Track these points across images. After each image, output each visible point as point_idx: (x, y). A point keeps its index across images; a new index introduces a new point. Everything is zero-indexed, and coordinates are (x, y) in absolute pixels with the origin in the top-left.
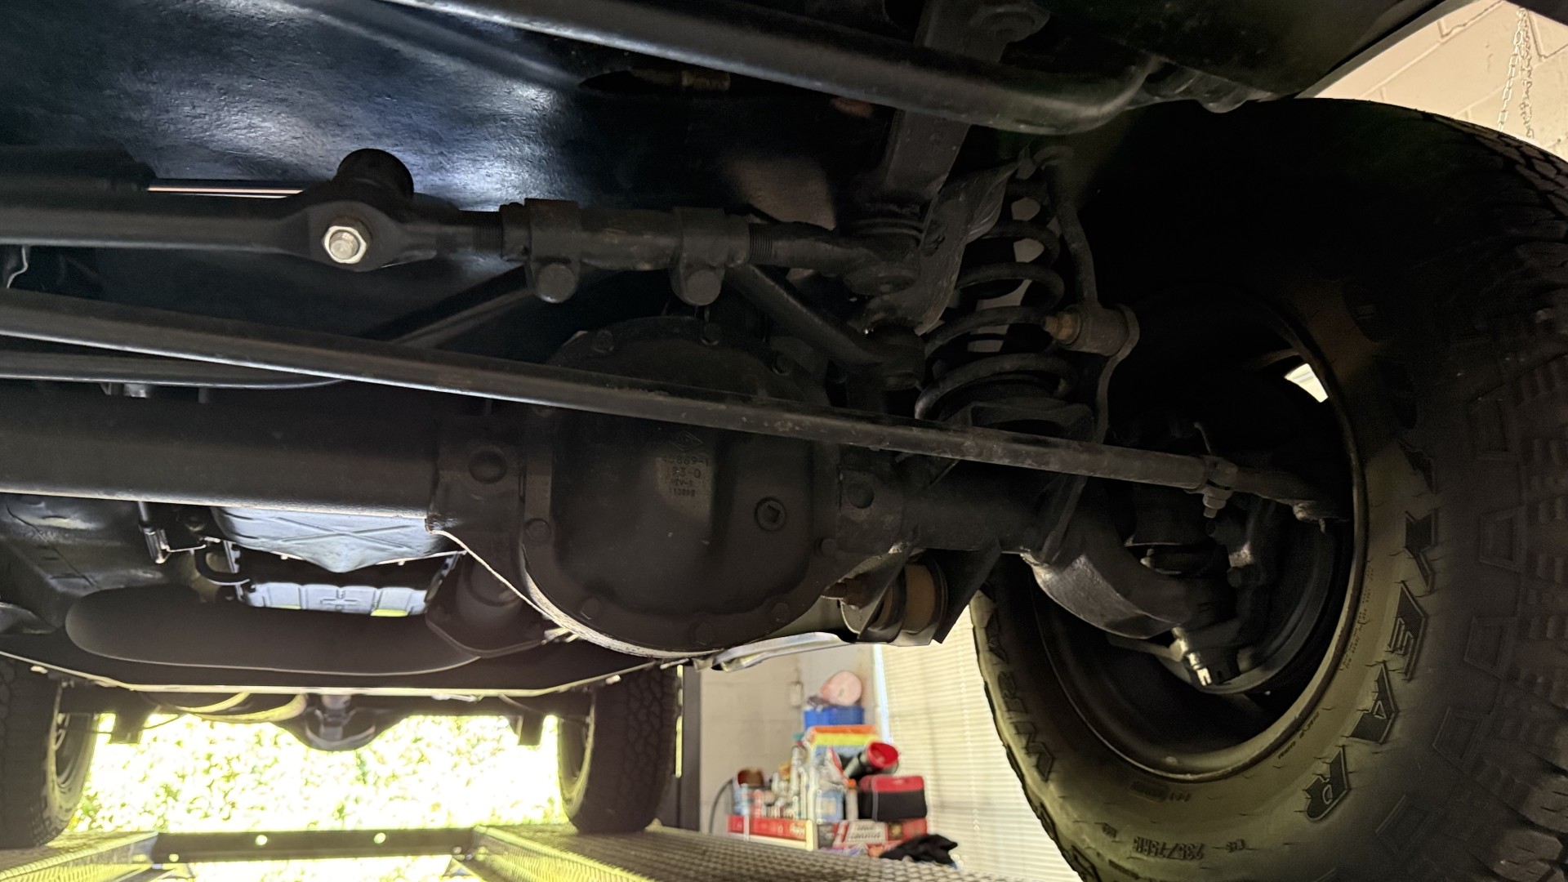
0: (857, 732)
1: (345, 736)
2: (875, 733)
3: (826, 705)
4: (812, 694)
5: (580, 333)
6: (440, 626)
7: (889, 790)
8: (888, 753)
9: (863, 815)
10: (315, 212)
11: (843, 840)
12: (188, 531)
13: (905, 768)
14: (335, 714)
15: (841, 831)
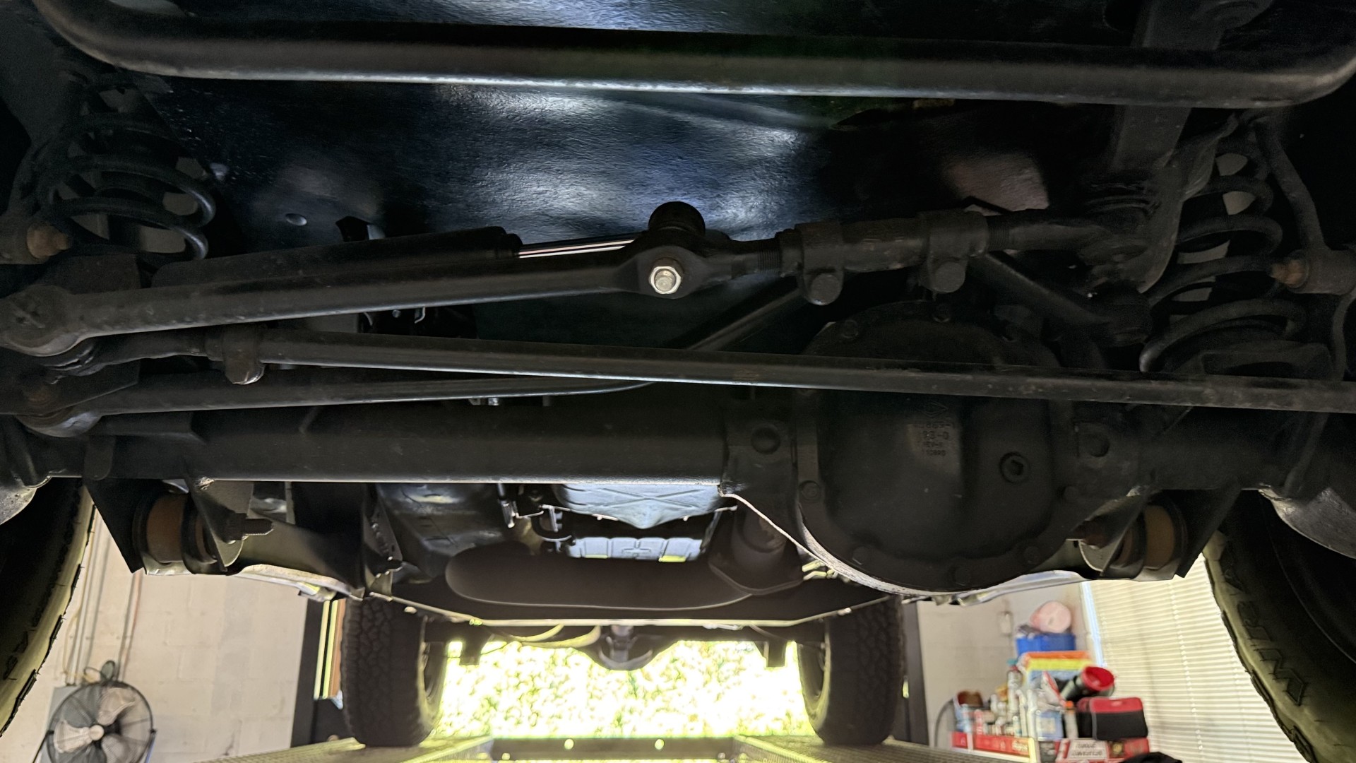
0: (1070, 657)
1: (630, 658)
2: (1088, 658)
3: (1037, 633)
4: (1023, 623)
5: (829, 324)
6: (721, 569)
7: (1107, 711)
8: (1104, 678)
9: (1083, 733)
10: (642, 257)
11: (1066, 756)
12: (530, 501)
13: (1120, 692)
14: (622, 640)
15: (1063, 748)
